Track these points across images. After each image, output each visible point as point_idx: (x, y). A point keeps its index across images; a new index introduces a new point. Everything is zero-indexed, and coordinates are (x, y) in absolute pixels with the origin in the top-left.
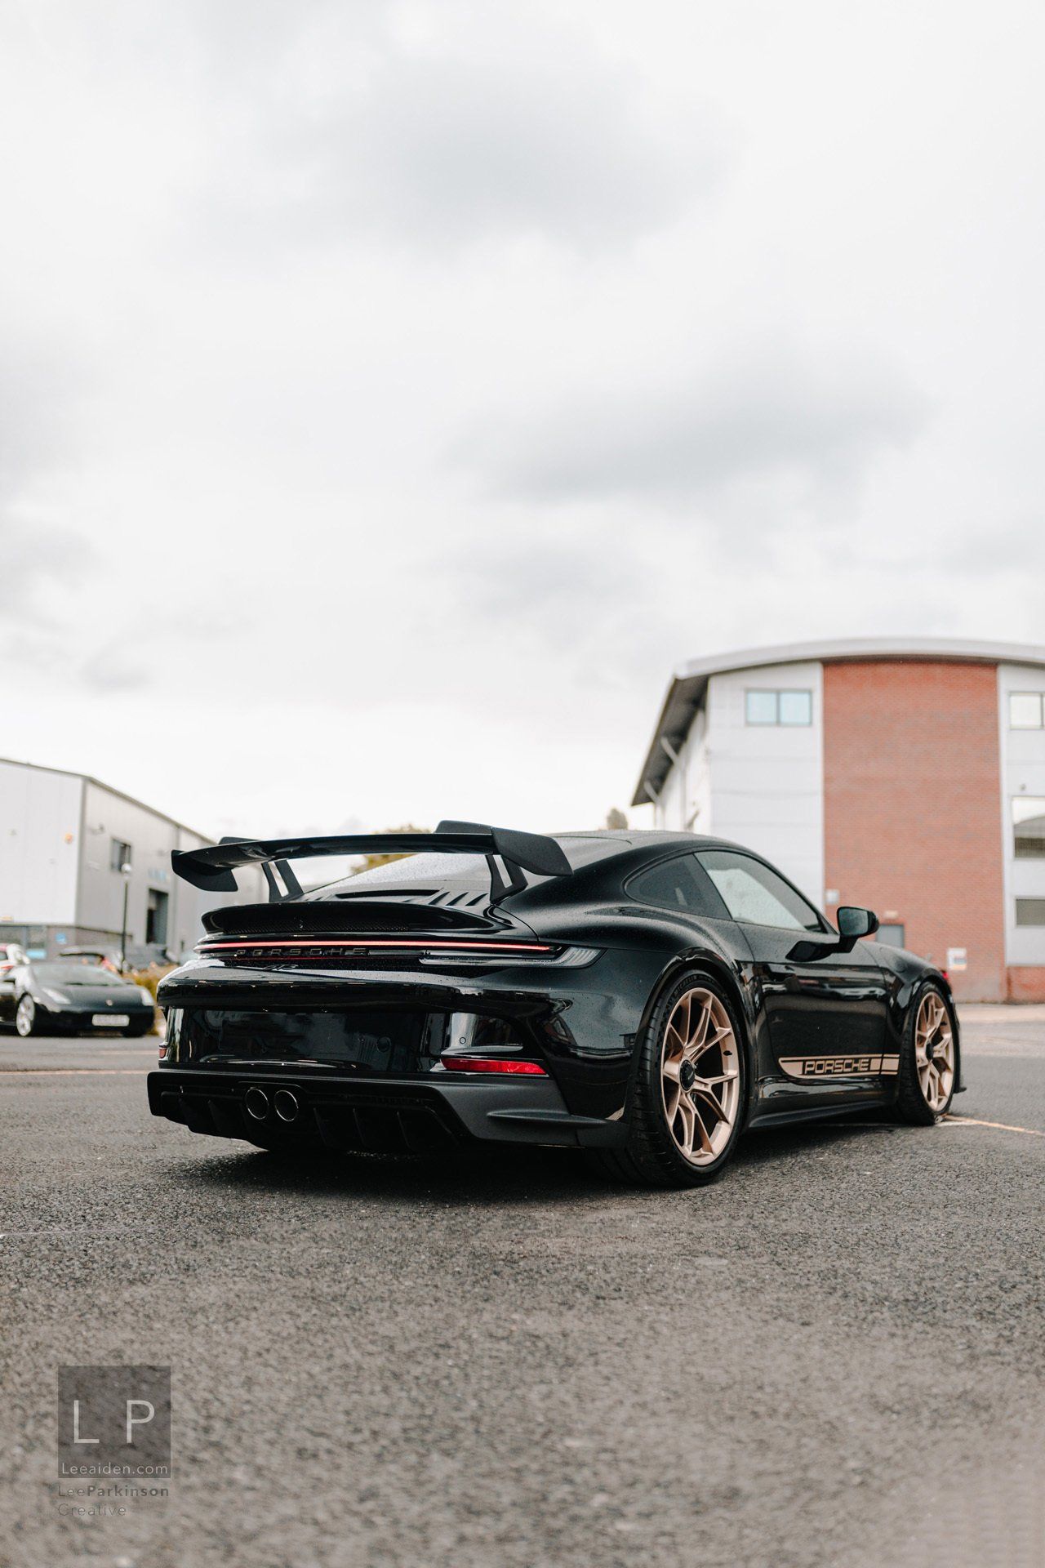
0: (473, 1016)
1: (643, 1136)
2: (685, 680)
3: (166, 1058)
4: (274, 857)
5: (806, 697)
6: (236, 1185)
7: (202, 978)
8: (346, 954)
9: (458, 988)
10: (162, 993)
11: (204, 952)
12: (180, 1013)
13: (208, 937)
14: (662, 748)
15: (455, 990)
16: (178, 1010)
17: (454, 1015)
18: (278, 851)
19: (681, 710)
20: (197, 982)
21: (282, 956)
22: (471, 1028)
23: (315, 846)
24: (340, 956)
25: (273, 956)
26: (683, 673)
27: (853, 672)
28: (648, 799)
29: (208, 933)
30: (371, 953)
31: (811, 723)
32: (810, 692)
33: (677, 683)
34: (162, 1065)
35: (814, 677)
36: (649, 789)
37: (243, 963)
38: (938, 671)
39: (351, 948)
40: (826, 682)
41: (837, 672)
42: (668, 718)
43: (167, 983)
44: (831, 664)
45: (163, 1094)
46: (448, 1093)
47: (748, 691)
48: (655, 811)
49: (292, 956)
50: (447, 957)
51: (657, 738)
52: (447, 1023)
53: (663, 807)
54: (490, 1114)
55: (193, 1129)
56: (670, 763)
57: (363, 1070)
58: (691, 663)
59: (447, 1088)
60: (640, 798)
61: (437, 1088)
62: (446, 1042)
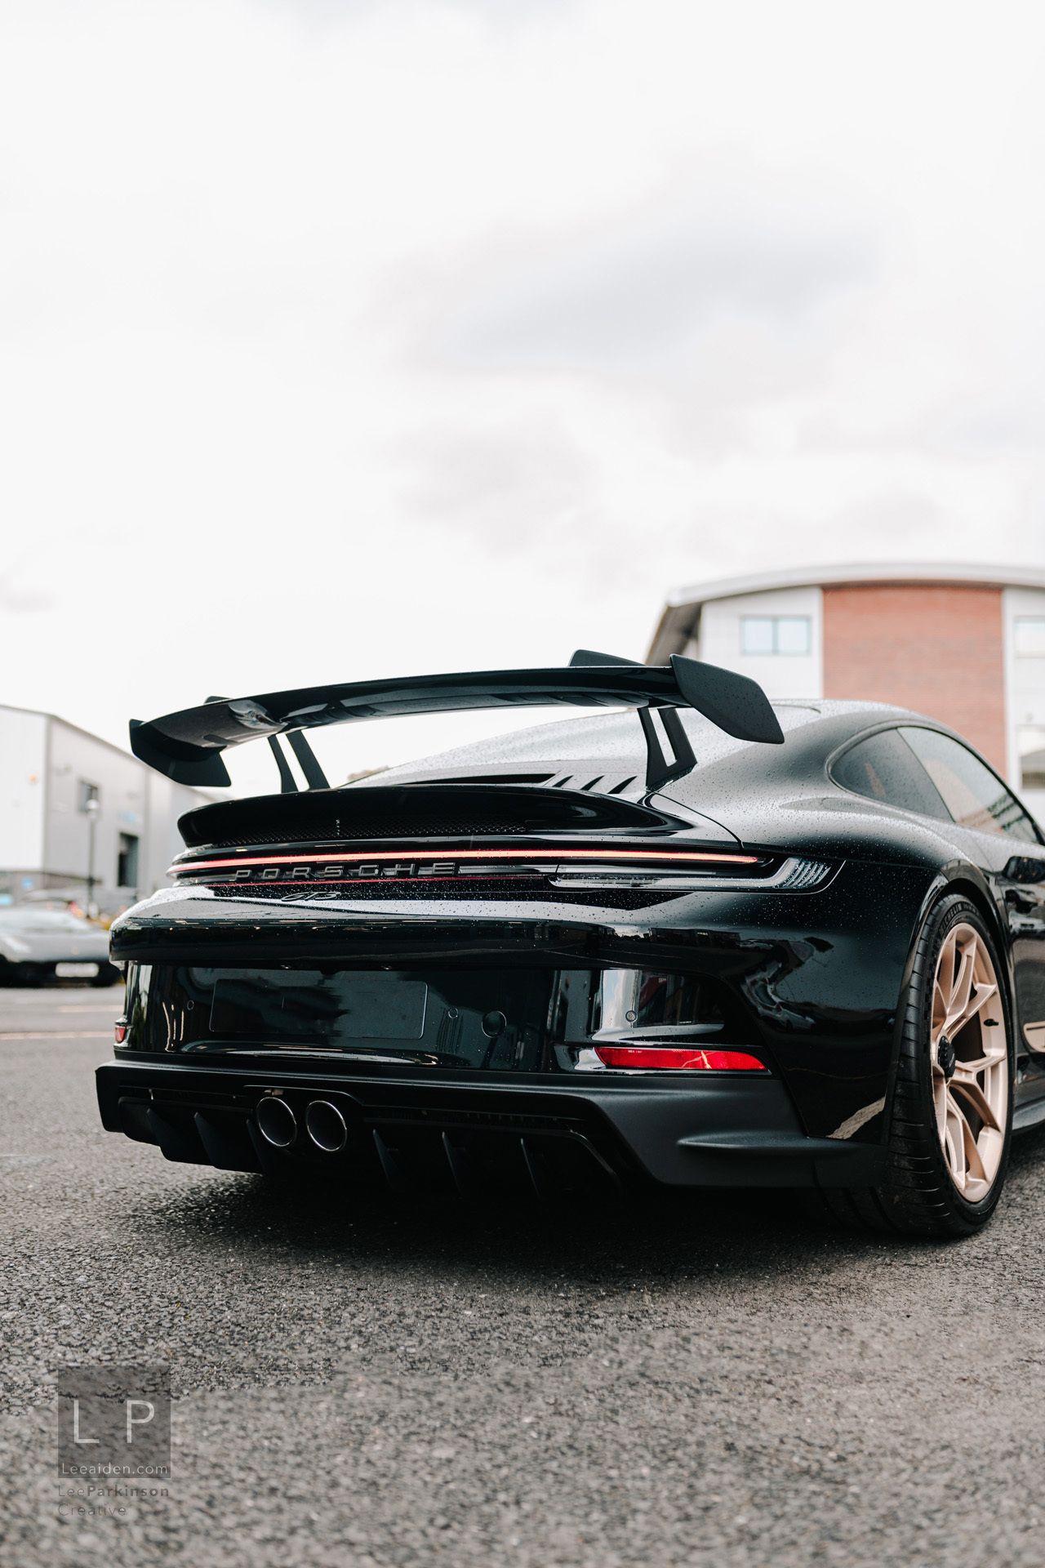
0: (633, 973)
1: (904, 1163)
2: (679, 608)
3: (124, 1044)
4: (285, 724)
5: (803, 625)
6: (241, 1245)
7: (182, 915)
8: (420, 873)
9: (612, 926)
10: (116, 940)
11: (184, 875)
12: (146, 971)
13: (189, 852)
15: (606, 929)
16: (143, 967)
17: (605, 972)
18: (291, 714)
19: (672, 640)
20: (172, 922)
21: (311, 878)
22: (631, 995)
23: (347, 703)
24: (410, 877)
25: (298, 878)
26: (677, 600)
27: (852, 598)
29: (189, 846)
30: (463, 870)
31: (808, 652)
32: (807, 619)
33: (670, 611)
34: (120, 1054)
35: (813, 604)
37: (246, 892)
38: (941, 596)
39: (428, 862)
40: (827, 609)
41: (835, 598)
42: (659, 648)
43: (124, 925)
44: (830, 589)
45: (120, 1100)
46: (611, 1106)
47: (744, 618)
49: (327, 879)
50: (596, 875)
52: (595, 985)
54: (684, 1141)
55: (171, 1155)
57: (451, 1066)
58: (685, 590)
59: (611, 1099)
61: (594, 1099)
62: (594, 1017)
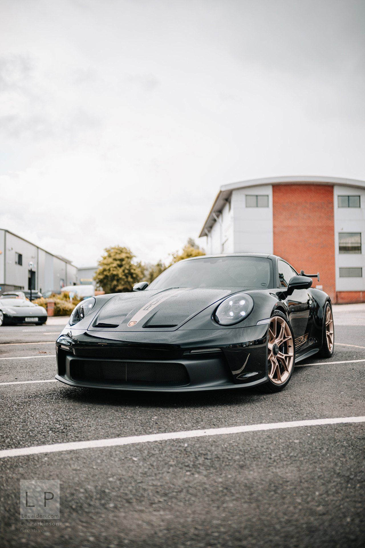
2: (224, 191)
14: (213, 216)
19: (221, 202)
26: (223, 189)
27: (283, 188)
28: (206, 235)
31: (268, 206)
32: (268, 196)
33: (221, 193)
35: (269, 191)
36: (206, 231)
38: (313, 188)
40: (273, 192)
41: (278, 189)
42: (216, 205)
44: (275, 186)
47: (246, 195)
48: (207, 239)
51: (211, 213)
53: (211, 237)
56: (215, 220)
60: (203, 234)
